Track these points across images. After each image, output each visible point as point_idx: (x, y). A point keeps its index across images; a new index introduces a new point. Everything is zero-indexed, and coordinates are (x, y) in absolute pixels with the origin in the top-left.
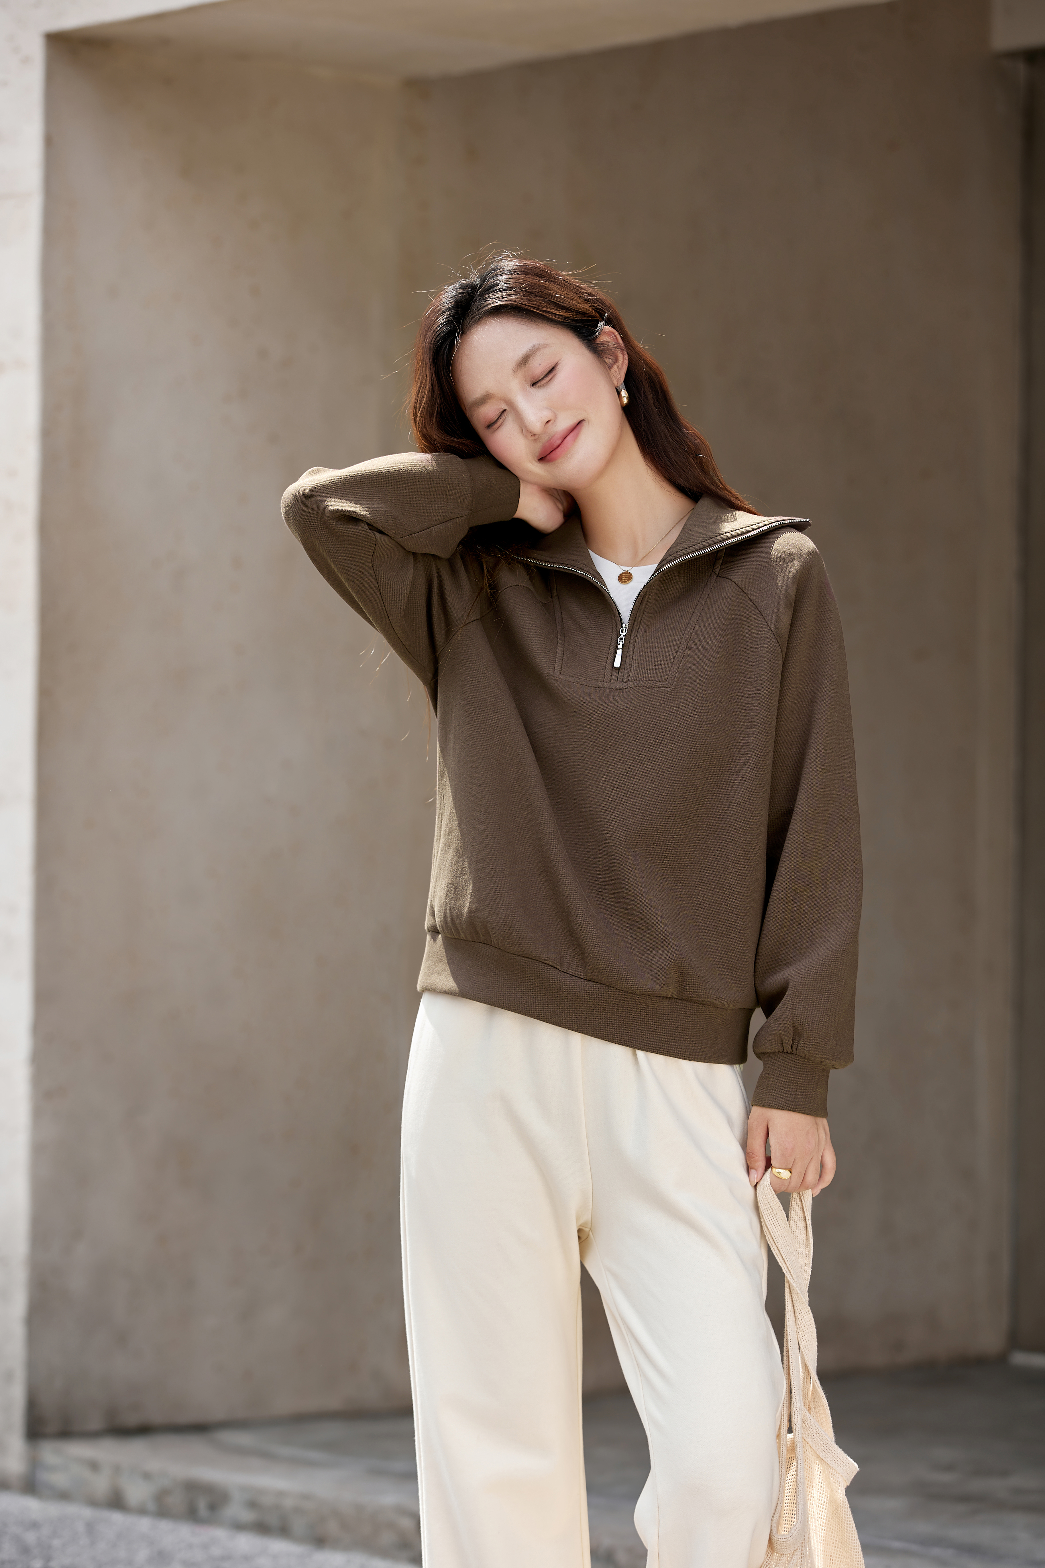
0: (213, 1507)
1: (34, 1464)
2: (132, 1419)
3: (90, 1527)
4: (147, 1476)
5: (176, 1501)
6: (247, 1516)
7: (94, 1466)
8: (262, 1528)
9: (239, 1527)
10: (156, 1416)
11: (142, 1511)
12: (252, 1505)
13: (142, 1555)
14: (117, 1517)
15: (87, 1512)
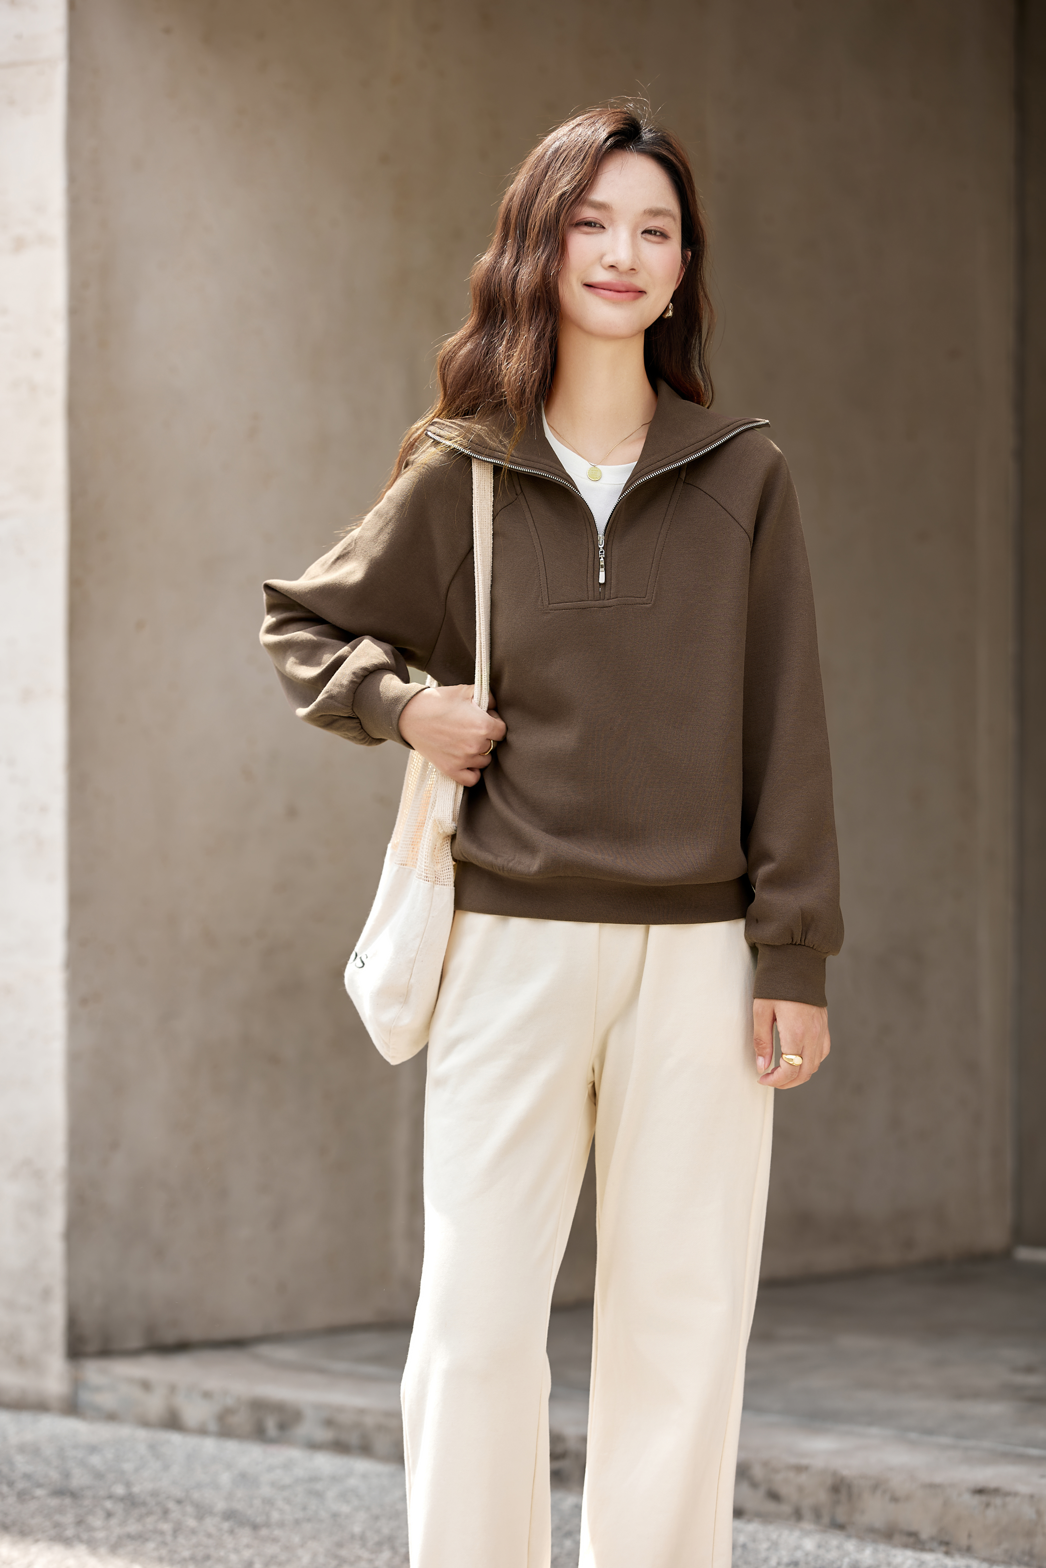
0: (283, 1427)
1: (77, 1384)
2: (170, 1336)
3: (154, 1450)
4: (207, 1395)
5: (241, 1419)
6: (323, 1435)
7: (146, 1386)
8: (340, 1447)
9: (313, 1446)
10: (195, 1332)
11: (202, 1431)
12: (329, 1423)
13: (225, 1478)
14: (175, 1438)
15: (142, 1434)
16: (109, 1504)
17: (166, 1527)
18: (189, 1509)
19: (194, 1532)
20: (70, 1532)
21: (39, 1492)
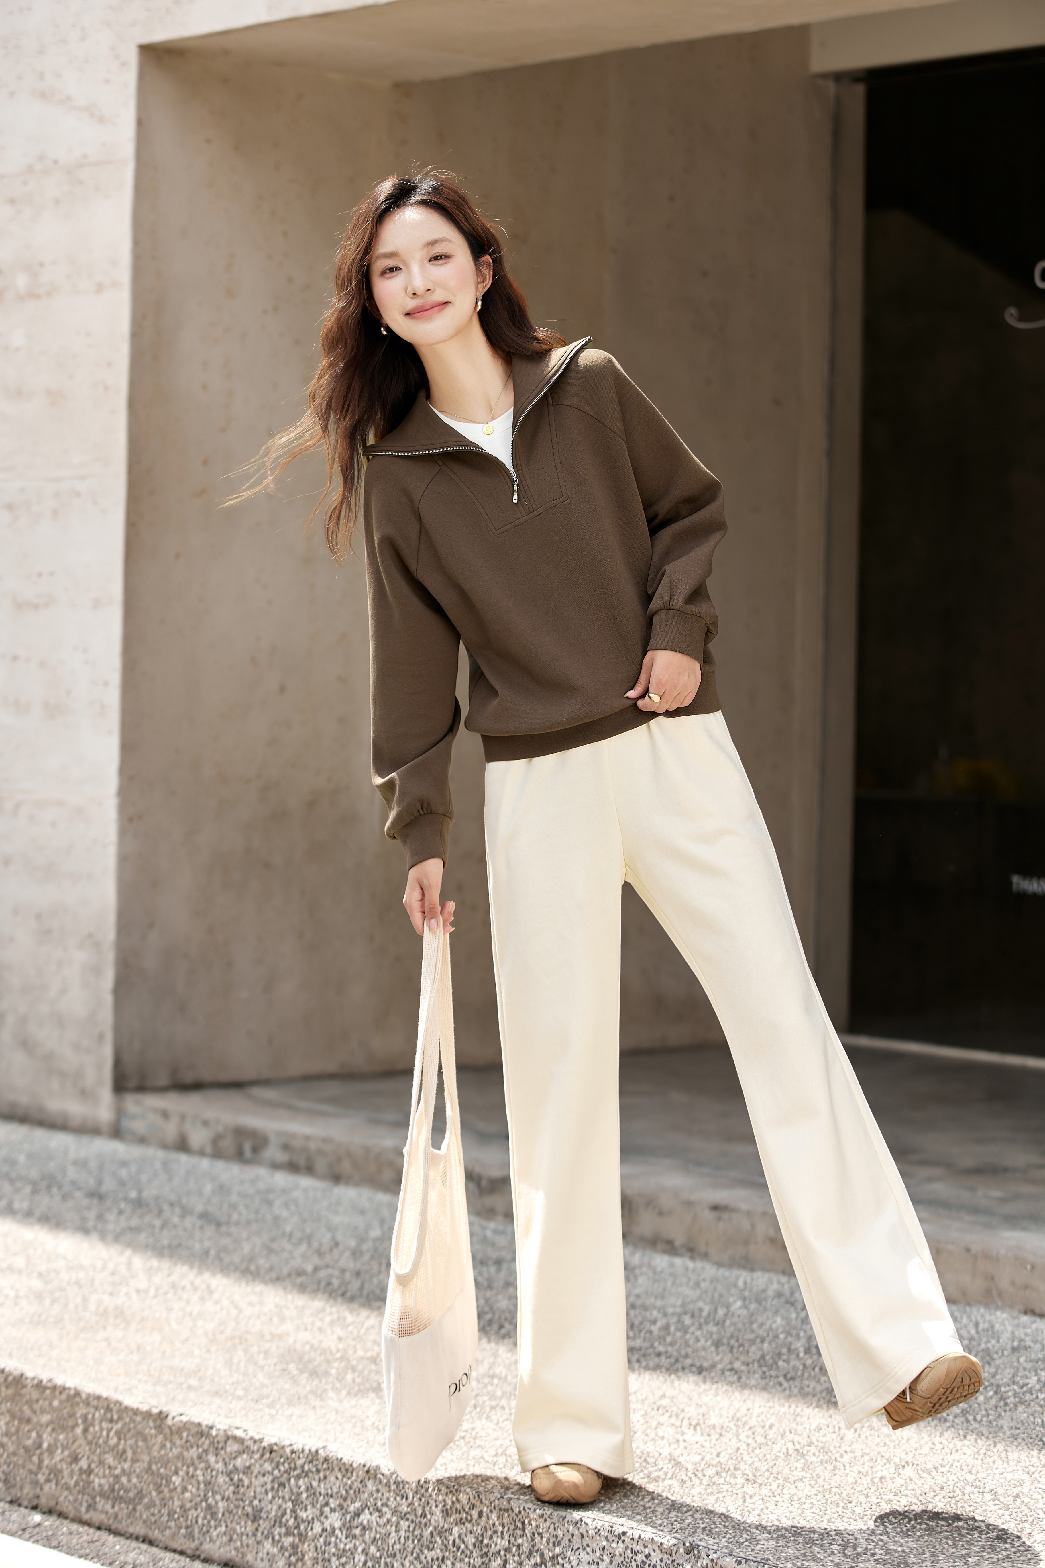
0: (255, 1150)
1: (120, 1112)
2: (189, 1077)
3: (165, 1165)
4: (205, 1123)
5: (227, 1144)
6: (281, 1157)
7: (165, 1114)
8: (292, 1167)
9: (275, 1166)
10: (207, 1076)
11: (202, 1153)
12: (286, 1147)
13: (208, 1188)
14: (183, 1158)
15: (161, 1154)
16: (123, 1205)
17: (157, 1223)
18: (177, 1210)
19: (175, 1226)
20: (90, 1224)
21: (78, 1194)
